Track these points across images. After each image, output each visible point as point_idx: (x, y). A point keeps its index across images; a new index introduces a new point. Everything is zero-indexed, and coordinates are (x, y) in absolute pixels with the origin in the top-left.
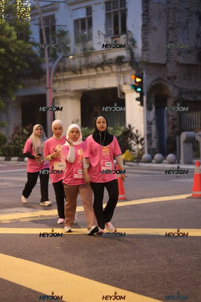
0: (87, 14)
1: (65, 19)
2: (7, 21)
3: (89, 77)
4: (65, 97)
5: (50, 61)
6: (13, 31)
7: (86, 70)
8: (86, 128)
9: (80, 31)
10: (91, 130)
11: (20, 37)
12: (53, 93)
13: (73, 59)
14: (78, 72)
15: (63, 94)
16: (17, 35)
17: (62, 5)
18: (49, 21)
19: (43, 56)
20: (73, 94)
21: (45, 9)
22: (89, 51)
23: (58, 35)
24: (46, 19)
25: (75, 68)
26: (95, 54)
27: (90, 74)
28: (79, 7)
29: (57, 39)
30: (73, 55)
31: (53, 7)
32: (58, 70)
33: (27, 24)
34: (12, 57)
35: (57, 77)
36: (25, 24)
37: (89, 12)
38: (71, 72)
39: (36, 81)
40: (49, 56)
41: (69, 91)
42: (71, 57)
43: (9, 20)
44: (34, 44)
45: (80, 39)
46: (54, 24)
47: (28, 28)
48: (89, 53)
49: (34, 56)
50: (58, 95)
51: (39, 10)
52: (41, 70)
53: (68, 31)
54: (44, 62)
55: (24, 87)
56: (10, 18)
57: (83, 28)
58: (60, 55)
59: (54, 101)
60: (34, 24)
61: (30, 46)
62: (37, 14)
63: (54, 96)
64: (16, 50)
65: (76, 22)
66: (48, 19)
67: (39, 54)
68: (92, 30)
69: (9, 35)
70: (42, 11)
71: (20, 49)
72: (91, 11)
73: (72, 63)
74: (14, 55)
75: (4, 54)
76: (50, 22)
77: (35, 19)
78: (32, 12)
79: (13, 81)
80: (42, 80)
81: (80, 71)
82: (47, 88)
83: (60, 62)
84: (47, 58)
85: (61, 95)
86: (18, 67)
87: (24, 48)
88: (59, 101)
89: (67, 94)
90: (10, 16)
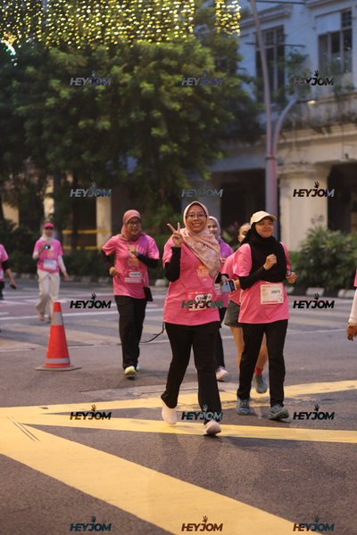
0: (344, 25)
1: (303, 34)
2: (197, 38)
3: (343, 139)
4: (299, 175)
5: (273, 110)
6: (208, 55)
7: (338, 127)
8: (337, 233)
9: (329, 55)
10: (346, 235)
11: (221, 66)
12: (277, 168)
13: (315, 105)
14: (324, 129)
15: (297, 169)
16: (216, 63)
17: (298, 9)
18: (272, 38)
19: (261, 99)
20: (313, 170)
21: (265, 15)
22: (345, 91)
23: (290, 64)
24: (268, 35)
25: (319, 122)
26: (355, 98)
27: (346, 134)
28: (328, 11)
29: (287, 70)
30: (316, 99)
31: (281, 11)
32: (287, 126)
33: (234, 43)
34: (204, 102)
35: (284, 138)
36: (229, 43)
37: (347, 21)
38: (311, 130)
39: (248, 145)
40: (272, 100)
41: (307, 164)
42: (313, 102)
43: (202, 36)
44: (246, 79)
45: (329, 69)
46: (281, 43)
47: (235, 50)
48: (345, 95)
49: (244, 99)
50: (286, 171)
51: (256, 18)
52: (257, 125)
53: (307, 55)
54: (263, 111)
55: (225, 155)
56: (203, 33)
57: (335, 49)
58: (292, 100)
59: (278, 181)
60: (247, 43)
61: (237, 82)
62: (252, 25)
63: (279, 172)
64: (213, 90)
65: (322, 38)
66: (272, 33)
67: (253, 97)
68: (351, 54)
69: (202, 64)
70: (260, 19)
71: (220, 88)
72: (350, 18)
73: (313, 113)
74: (209, 98)
75: (192, 96)
76: (275, 40)
77: (247, 35)
78: (243, 22)
79: (207, 145)
80: (258, 143)
81: (328, 127)
82: (267, 159)
83: (291, 111)
84: (267, 104)
85: (293, 171)
86: (217, 121)
87: (228, 87)
88: (288, 181)
89: (304, 169)
90: (203, 29)
